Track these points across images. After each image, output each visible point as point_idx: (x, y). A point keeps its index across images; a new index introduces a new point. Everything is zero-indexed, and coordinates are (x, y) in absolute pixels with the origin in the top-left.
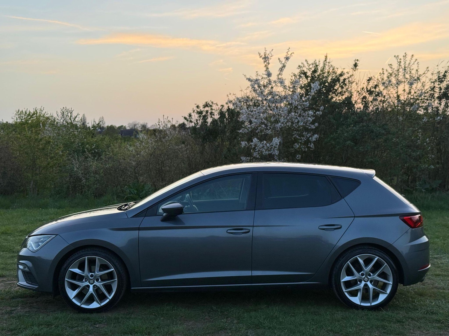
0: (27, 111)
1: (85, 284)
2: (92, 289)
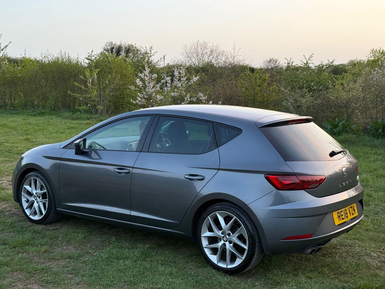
0: (381, 50)
1: (32, 199)
2: (36, 205)
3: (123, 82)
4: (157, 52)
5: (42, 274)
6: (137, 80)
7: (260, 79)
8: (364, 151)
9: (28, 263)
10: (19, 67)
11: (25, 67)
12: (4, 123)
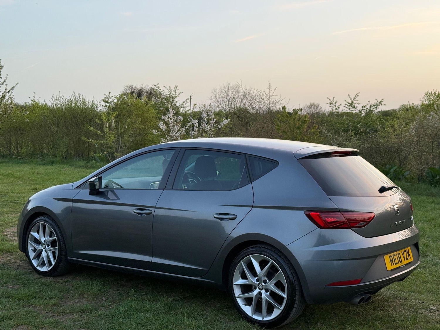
0: (436, 93)
1: (40, 247)
2: (44, 254)
3: (144, 127)
4: (182, 92)
5: (51, 328)
6: (160, 124)
7: (299, 121)
8: (419, 199)
9: (35, 316)
10: (27, 111)
11: (34, 111)
12: (9, 172)
